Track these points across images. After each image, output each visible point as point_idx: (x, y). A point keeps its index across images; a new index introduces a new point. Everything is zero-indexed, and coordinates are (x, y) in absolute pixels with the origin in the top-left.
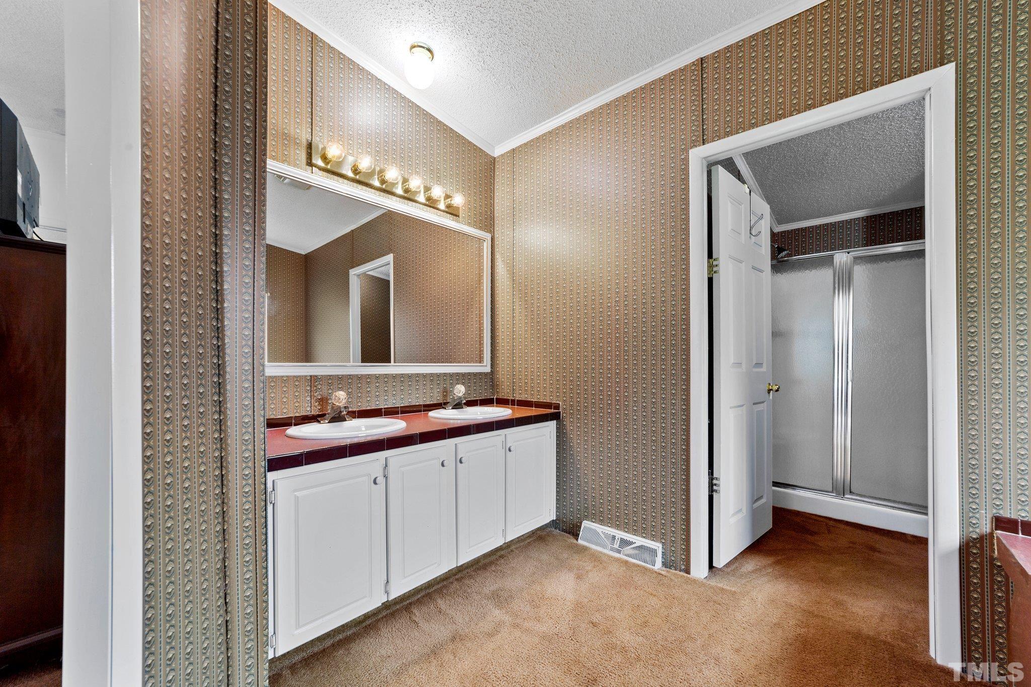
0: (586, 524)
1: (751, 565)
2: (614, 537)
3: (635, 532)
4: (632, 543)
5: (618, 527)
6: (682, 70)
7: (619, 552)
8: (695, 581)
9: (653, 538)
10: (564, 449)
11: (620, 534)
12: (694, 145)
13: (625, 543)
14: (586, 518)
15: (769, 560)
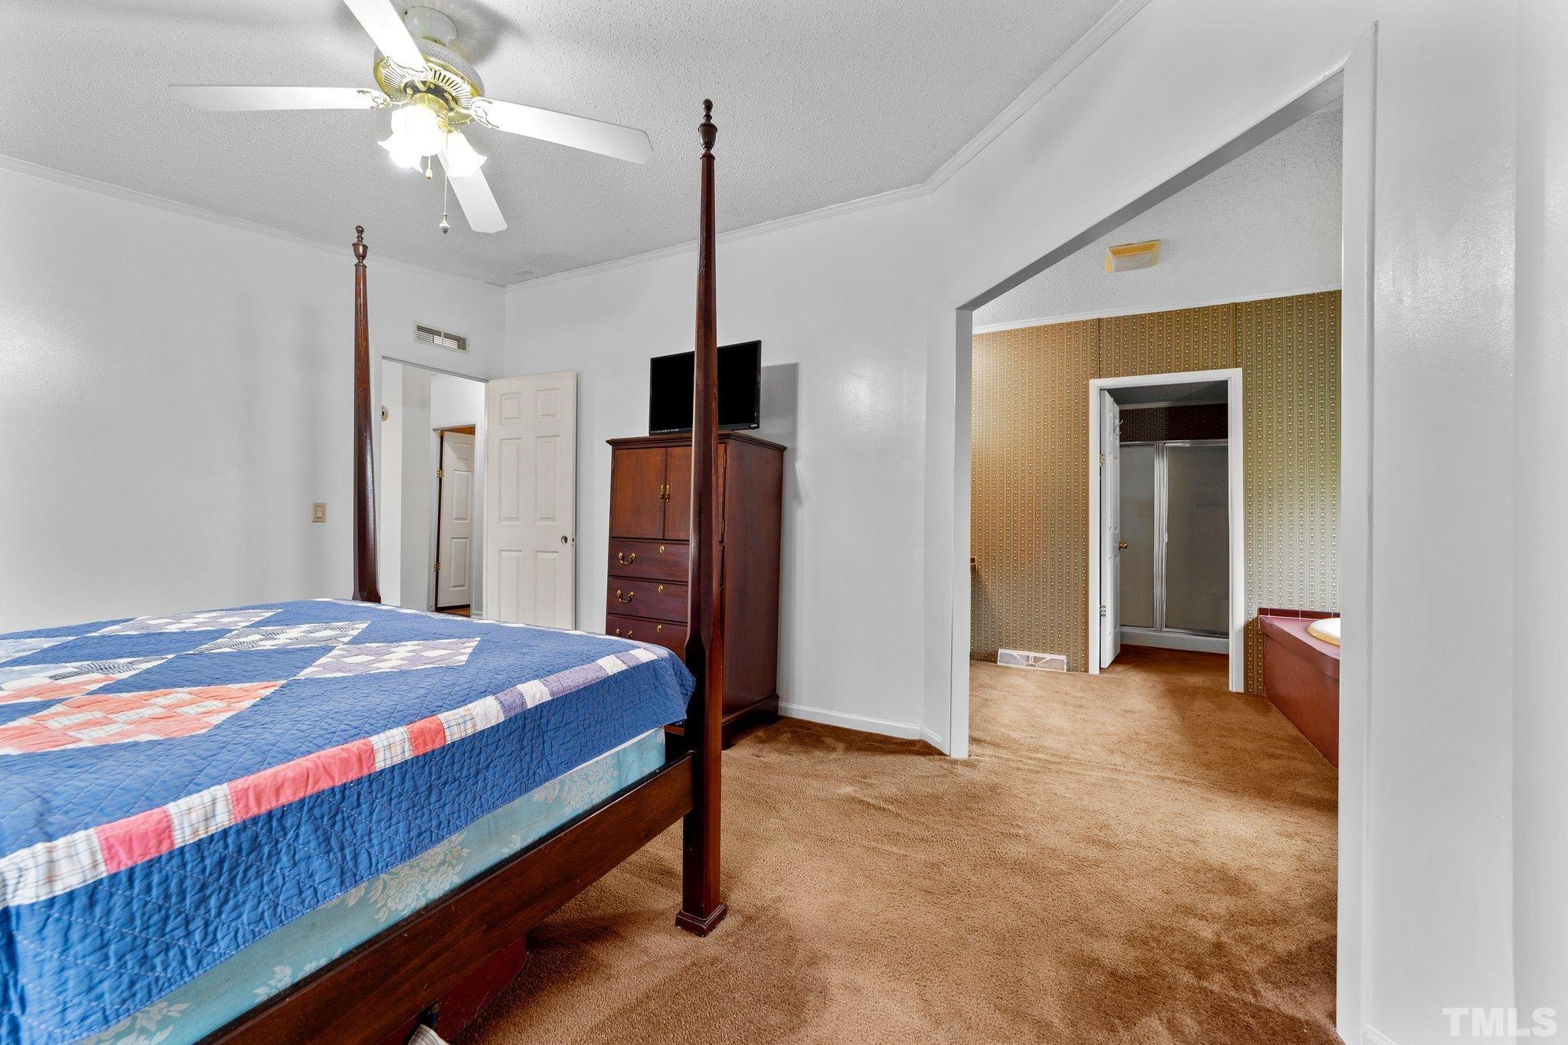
0: (1000, 651)
1: (1119, 668)
2: (1028, 657)
3: (1044, 651)
4: (1043, 658)
5: (1029, 649)
6: (1084, 322)
7: (1034, 666)
8: (1094, 676)
9: (1059, 653)
10: (979, 588)
11: (1032, 654)
12: (1093, 376)
13: (1036, 659)
14: (1001, 646)
15: (1130, 666)
